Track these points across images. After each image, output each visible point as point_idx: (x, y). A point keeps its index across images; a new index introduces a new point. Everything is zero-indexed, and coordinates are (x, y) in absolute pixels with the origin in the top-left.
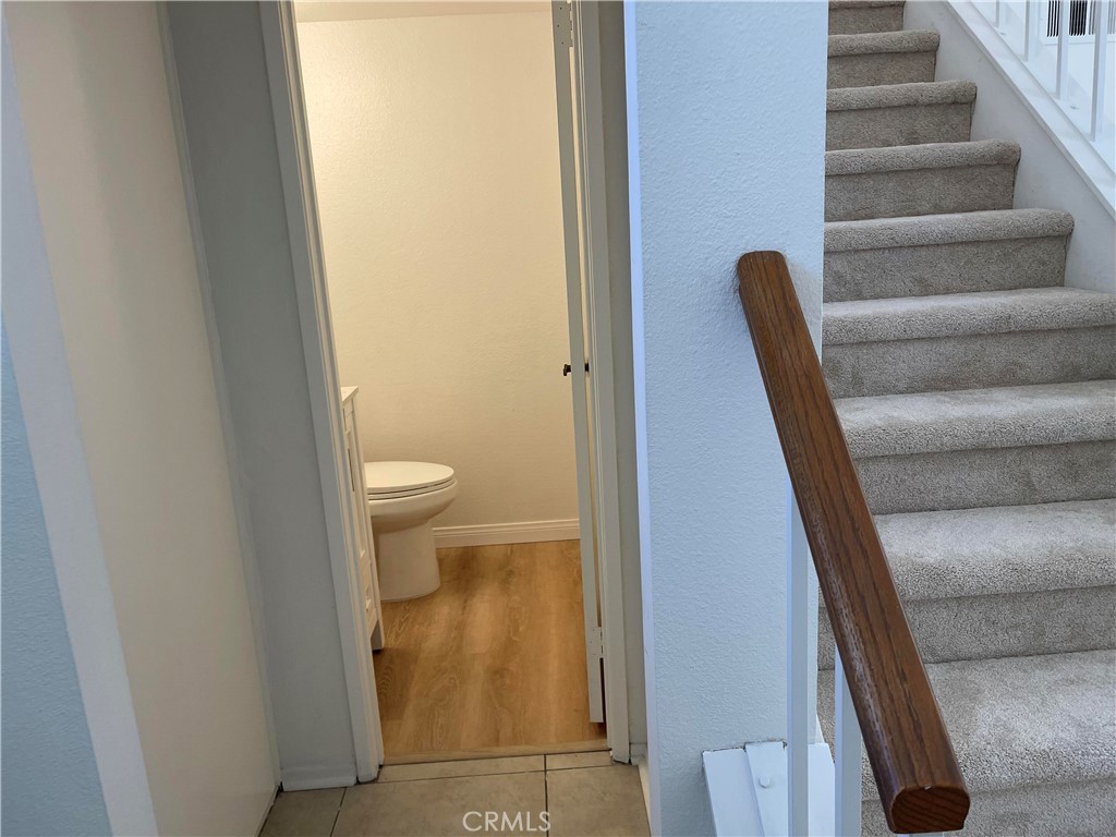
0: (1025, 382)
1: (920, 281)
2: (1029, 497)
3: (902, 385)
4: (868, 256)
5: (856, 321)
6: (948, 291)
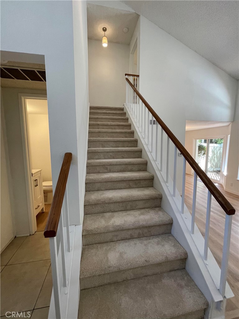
0: (133, 171)
1: (122, 156)
2: (130, 187)
3: (117, 171)
4: (115, 153)
5: (110, 162)
6: (126, 158)
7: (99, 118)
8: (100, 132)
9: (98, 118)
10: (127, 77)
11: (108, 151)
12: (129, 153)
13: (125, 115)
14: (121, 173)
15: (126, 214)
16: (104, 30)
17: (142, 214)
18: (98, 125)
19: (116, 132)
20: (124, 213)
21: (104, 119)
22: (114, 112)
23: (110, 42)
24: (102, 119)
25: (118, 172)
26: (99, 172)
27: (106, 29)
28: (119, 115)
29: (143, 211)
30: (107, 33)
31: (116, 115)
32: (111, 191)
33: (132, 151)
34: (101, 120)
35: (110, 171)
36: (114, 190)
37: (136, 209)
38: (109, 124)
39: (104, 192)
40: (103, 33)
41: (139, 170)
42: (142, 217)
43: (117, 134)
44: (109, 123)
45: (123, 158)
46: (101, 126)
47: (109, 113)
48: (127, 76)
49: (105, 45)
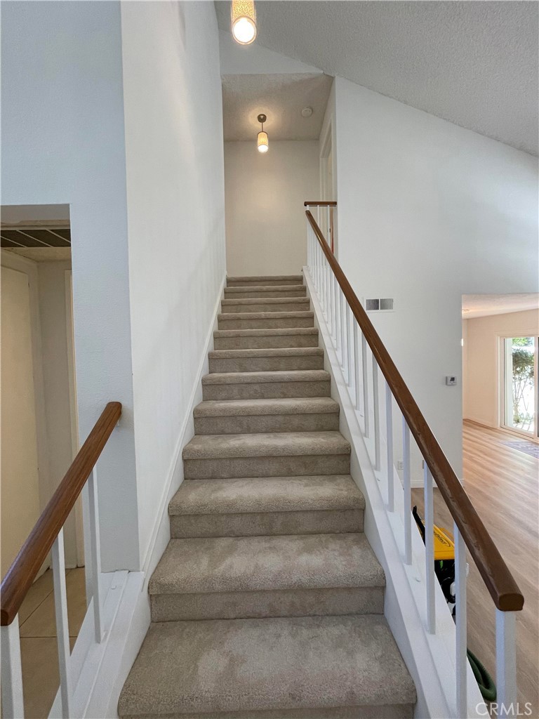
7: (243, 303)
8: (238, 336)
9: (240, 304)
10: (308, 208)
11: (249, 381)
12: (299, 384)
13: (303, 293)
14: (272, 435)
15: (267, 545)
16: (262, 119)
17: (308, 550)
18: (239, 319)
19: (275, 334)
20: (262, 544)
21: (254, 304)
22: (280, 287)
23: (272, 140)
24: (249, 304)
25: (266, 432)
26: (223, 433)
27: (265, 117)
28: (290, 293)
29: (312, 540)
30: (266, 124)
31: (283, 293)
32: (241, 482)
33: (307, 380)
34: (248, 307)
35: (249, 431)
36: (248, 480)
37: (298, 534)
38: (263, 316)
39: (224, 484)
40: (258, 125)
41: (320, 429)
42: (304, 559)
43: (277, 338)
44: (263, 314)
45: (285, 396)
46: (245, 322)
47: (268, 291)
48: (308, 206)
49: (263, 148)
